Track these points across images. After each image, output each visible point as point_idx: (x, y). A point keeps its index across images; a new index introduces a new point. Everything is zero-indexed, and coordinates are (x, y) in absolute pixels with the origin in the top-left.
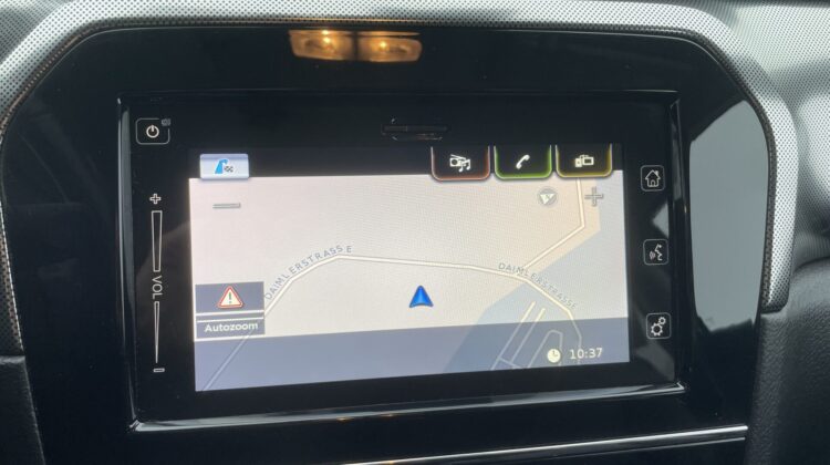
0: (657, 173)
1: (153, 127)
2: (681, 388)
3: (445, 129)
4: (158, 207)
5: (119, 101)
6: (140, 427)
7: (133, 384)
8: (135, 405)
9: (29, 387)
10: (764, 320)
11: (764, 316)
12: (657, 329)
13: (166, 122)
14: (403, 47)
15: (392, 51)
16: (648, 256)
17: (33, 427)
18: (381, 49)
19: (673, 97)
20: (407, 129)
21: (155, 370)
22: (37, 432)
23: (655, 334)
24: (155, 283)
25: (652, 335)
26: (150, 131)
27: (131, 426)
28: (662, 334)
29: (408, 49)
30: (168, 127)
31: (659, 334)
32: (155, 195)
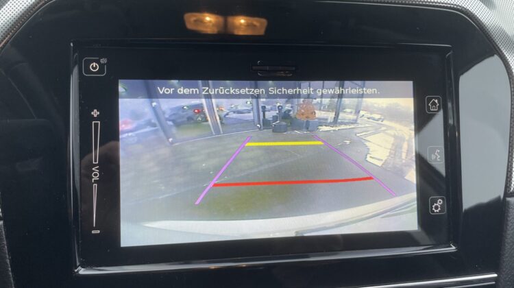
0: (436, 101)
1: (94, 64)
2: (454, 248)
3: (294, 69)
4: (98, 118)
5: (72, 45)
6: (82, 271)
7: (78, 243)
8: (79, 256)
9: (5, 243)
10: (508, 202)
11: (508, 199)
12: (436, 208)
13: (103, 61)
16: (431, 157)
17: (8, 270)
18: (241, 24)
19: (448, 50)
20: (268, 68)
21: (93, 232)
22: (10, 273)
23: (435, 211)
24: (94, 171)
25: (433, 212)
26: (92, 66)
27: (76, 271)
28: (440, 211)
29: (258, 24)
30: (105, 64)
31: (438, 211)
32: (95, 110)
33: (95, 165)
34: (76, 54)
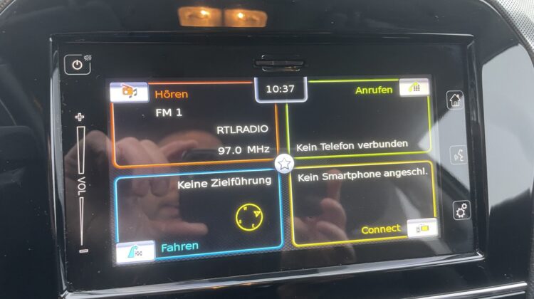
0: (458, 96)
1: (77, 62)
2: (481, 256)
3: (302, 63)
4: (83, 123)
5: (51, 40)
6: (69, 296)
7: (64, 263)
8: (65, 278)
12: (461, 213)
13: (88, 58)
14: (254, 17)
15: (247, 20)
16: (453, 158)
18: (239, 19)
19: (470, 39)
20: (273, 63)
21: (81, 251)
23: (460, 216)
24: (80, 183)
25: (457, 217)
26: (75, 64)
27: (62, 296)
28: (465, 217)
29: (257, 19)
30: (89, 61)
31: (462, 216)
32: (80, 114)
33: (81, 176)
34: (56, 51)
